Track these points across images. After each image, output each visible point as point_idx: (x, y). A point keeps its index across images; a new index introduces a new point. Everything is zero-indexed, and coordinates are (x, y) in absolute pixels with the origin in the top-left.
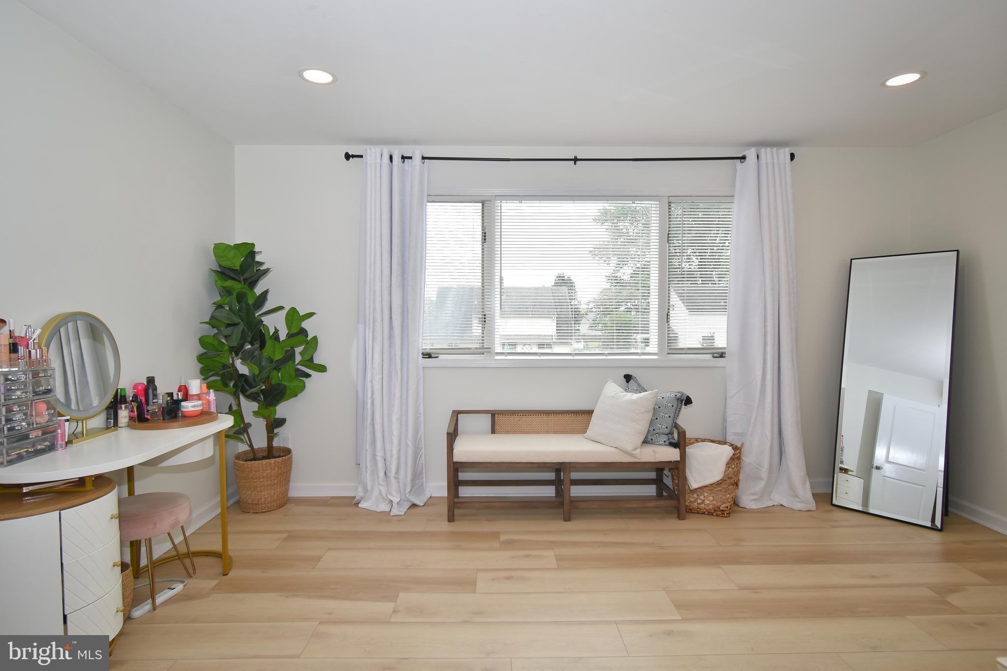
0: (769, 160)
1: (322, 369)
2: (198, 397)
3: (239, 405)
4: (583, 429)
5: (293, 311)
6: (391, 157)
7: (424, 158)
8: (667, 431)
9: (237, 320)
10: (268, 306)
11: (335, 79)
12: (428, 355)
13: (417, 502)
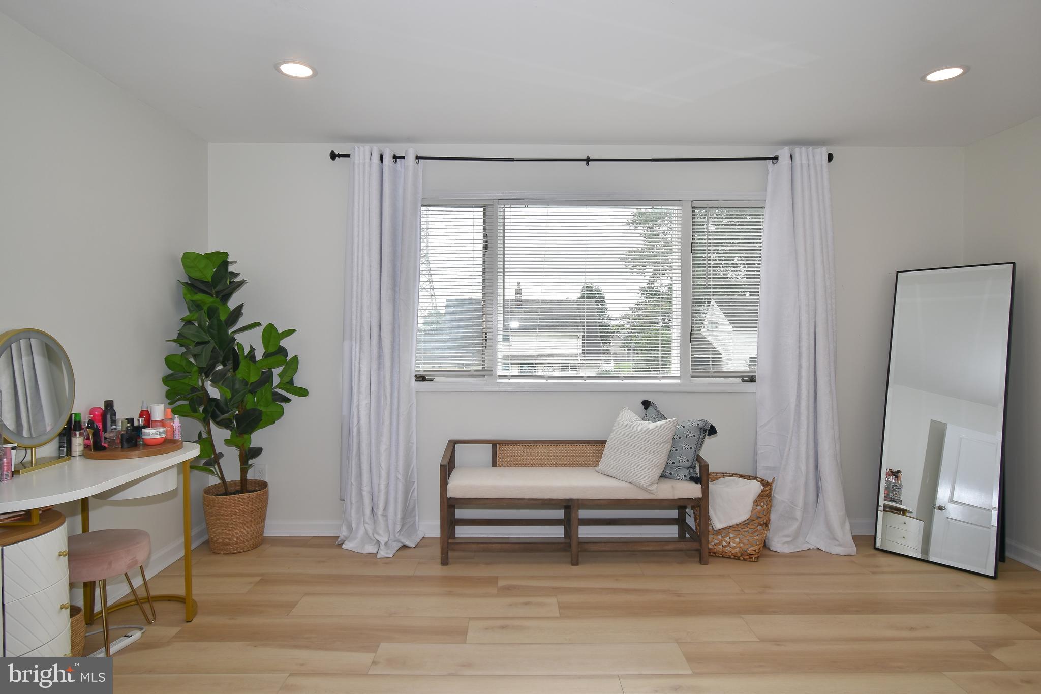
0: (804, 162)
1: (303, 392)
2: (162, 423)
3: (209, 432)
4: (594, 463)
5: (271, 328)
6: (381, 157)
7: (418, 158)
8: (688, 464)
9: (207, 338)
10: (241, 323)
11: (315, 73)
12: (421, 378)
13: (408, 543)
